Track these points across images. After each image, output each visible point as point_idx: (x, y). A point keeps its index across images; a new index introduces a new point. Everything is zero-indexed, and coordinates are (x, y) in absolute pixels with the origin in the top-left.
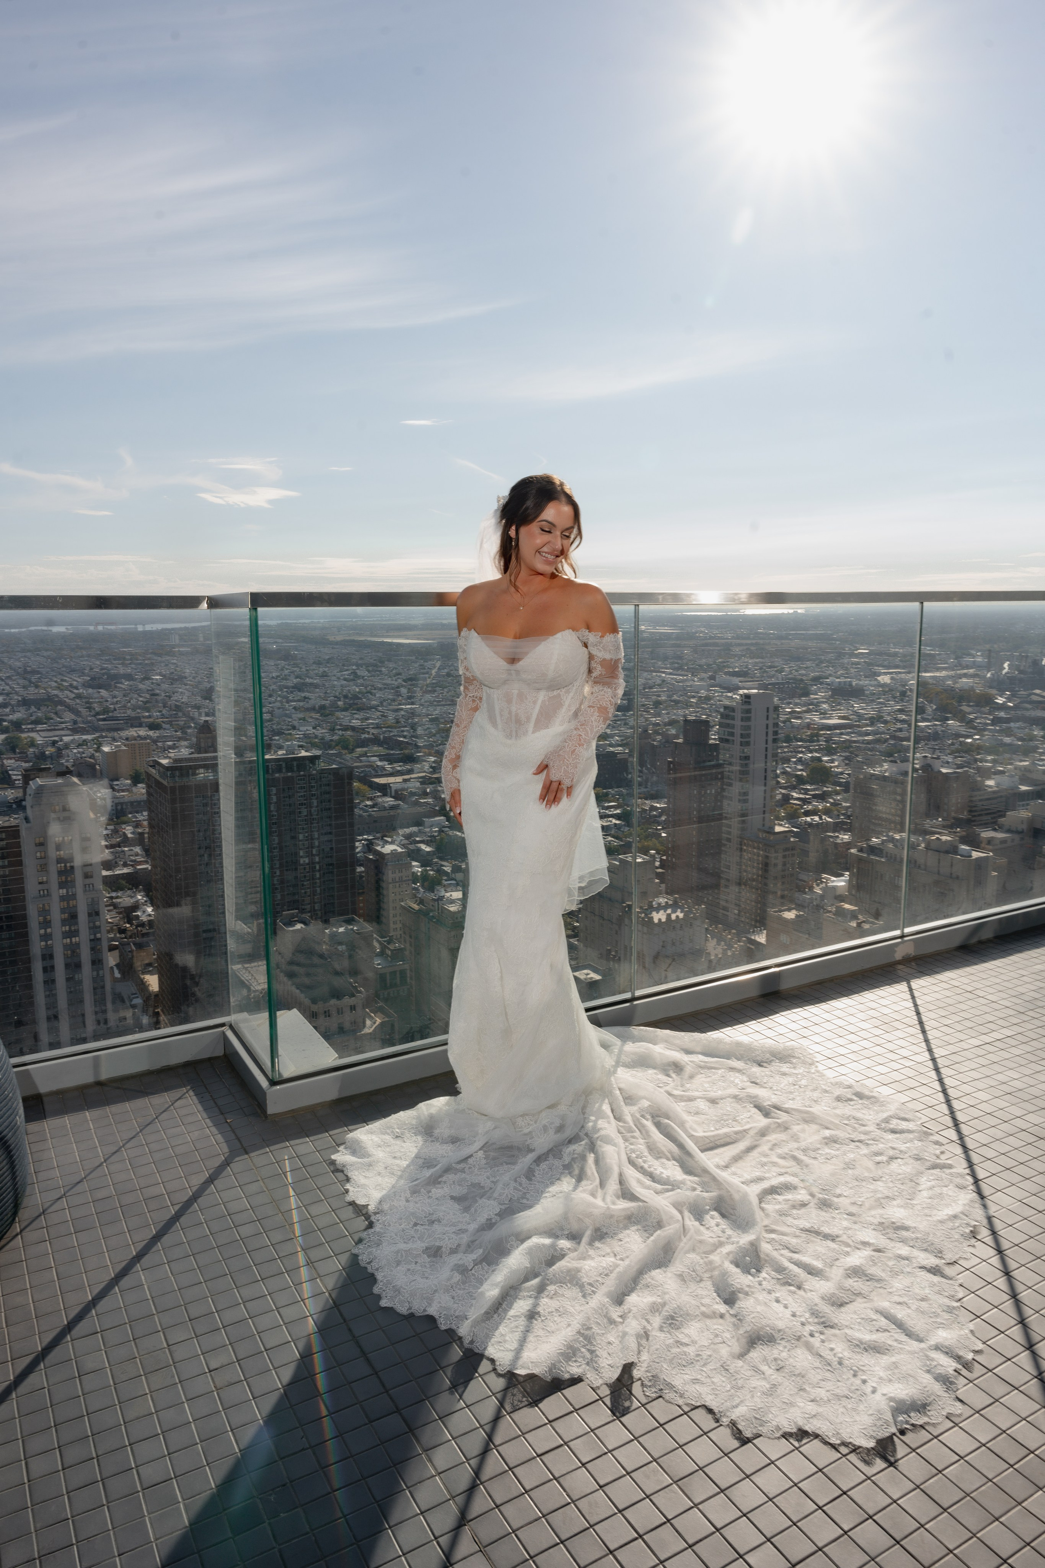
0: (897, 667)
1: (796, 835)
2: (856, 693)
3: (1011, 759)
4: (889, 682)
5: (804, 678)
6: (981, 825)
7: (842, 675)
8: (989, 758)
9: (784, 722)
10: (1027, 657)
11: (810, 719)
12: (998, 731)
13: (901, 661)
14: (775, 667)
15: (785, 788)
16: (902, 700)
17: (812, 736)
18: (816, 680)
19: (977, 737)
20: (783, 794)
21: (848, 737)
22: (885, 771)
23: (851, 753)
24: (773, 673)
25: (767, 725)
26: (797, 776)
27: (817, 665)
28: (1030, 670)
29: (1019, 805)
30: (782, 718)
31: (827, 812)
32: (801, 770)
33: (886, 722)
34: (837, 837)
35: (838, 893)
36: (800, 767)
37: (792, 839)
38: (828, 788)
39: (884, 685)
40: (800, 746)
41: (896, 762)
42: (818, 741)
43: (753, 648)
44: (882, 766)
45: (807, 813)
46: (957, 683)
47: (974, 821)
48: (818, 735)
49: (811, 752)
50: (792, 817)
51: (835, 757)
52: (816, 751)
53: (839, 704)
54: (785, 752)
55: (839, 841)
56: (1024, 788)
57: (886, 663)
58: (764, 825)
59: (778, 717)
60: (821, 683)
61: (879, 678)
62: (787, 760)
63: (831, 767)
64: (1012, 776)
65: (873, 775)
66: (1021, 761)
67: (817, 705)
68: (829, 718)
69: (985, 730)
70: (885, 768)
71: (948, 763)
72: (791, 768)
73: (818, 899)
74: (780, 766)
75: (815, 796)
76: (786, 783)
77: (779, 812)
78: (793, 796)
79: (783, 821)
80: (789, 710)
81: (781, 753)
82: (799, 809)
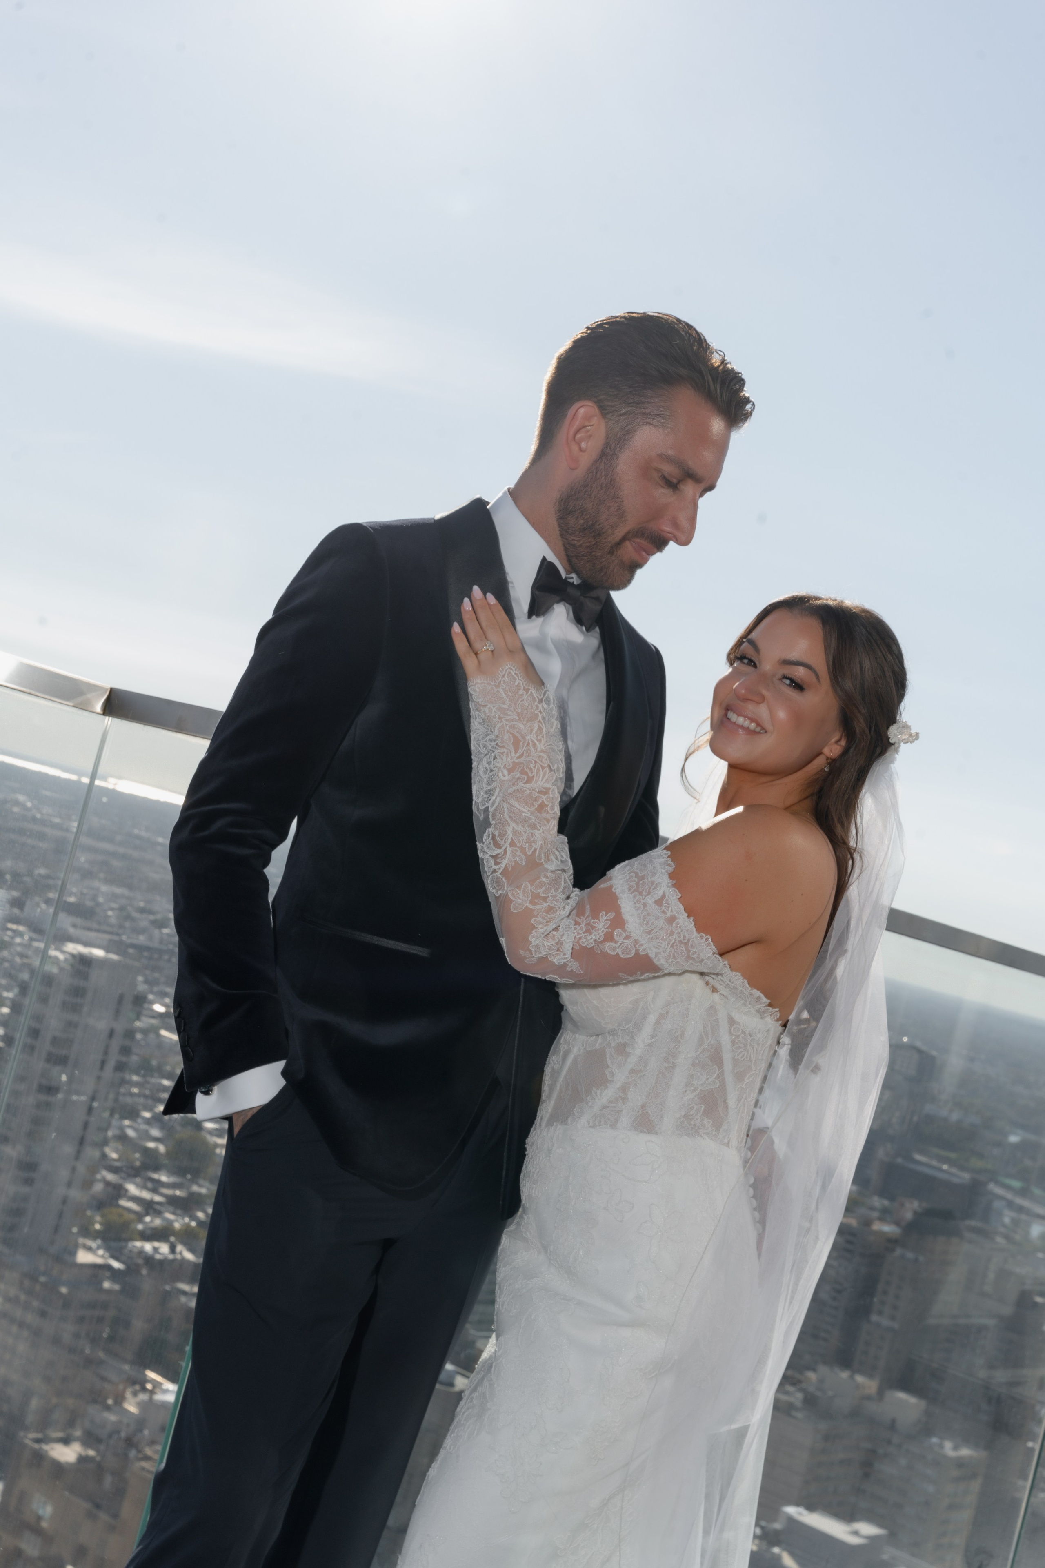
1: (116, 1275)
14: (151, 912)
15: (115, 1170)
20: (108, 1184)
24: (144, 924)
25: (112, 1032)
26: (146, 1150)
31: (188, 1238)
32: (155, 1139)
36: (155, 1132)
43: (116, 863)
45: (148, 1234)
50: (114, 1235)
54: (132, 1095)
58: (54, 1243)
59: (137, 1020)
62: (132, 1114)
72: (136, 1130)
73: (128, 1425)
74: (115, 1122)
75: (172, 1201)
76: (118, 1160)
77: (90, 1220)
78: (126, 1191)
79: (94, 1239)
80: (159, 1008)
81: (124, 1095)
82: (133, 1221)
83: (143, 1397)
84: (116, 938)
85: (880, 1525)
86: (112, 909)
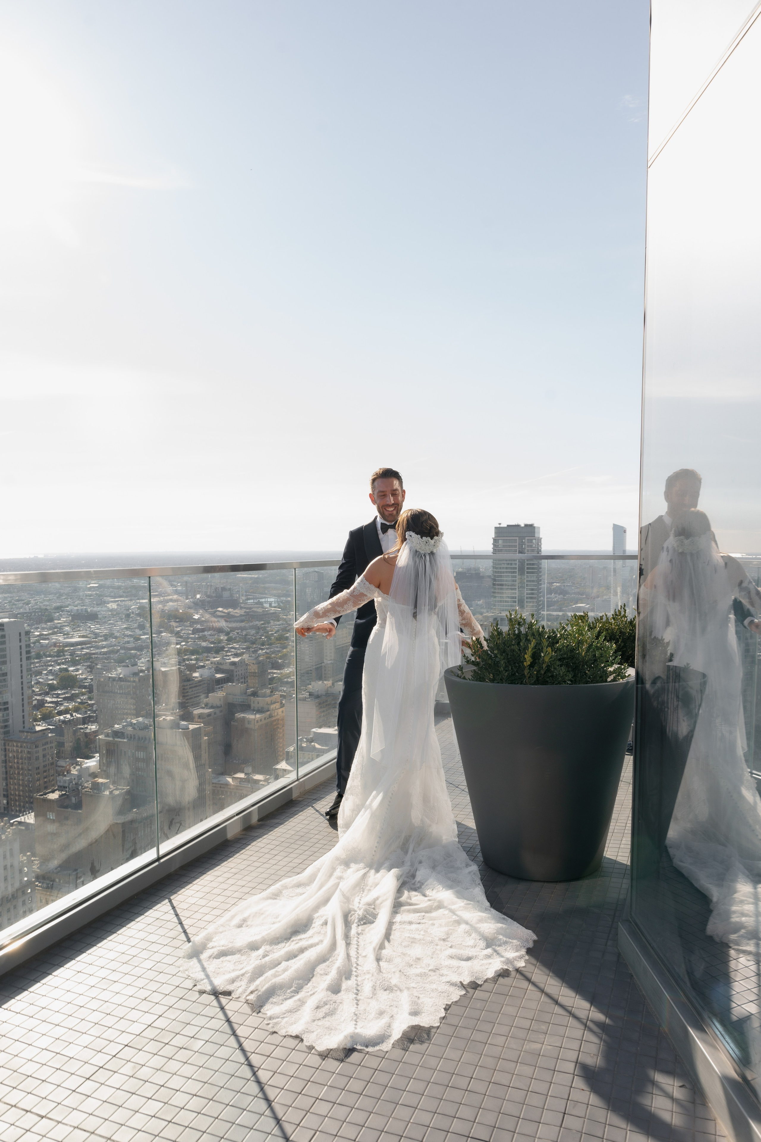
0: (121, 597)
1: (52, 731)
2: (93, 617)
3: (207, 657)
4: (116, 607)
5: (48, 608)
6: (192, 705)
7: (78, 605)
8: (193, 657)
9: (34, 643)
10: (211, 586)
11: (56, 639)
12: (198, 638)
13: (124, 592)
14: (22, 600)
15: (40, 695)
16: (128, 621)
17: (59, 652)
18: (59, 609)
19: (184, 643)
20: (38, 700)
21: (88, 651)
22: (120, 674)
23: (91, 662)
24: (21, 605)
25: (20, 647)
26: (49, 684)
27: (58, 598)
28: (214, 595)
29: (217, 688)
30: (32, 640)
31: (77, 710)
32: (52, 680)
33: (116, 637)
34: (86, 728)
35: (91, 772)
36: (51, 677)
37: (50, 735)
38: (75, 691)
39: (112, 610)
40: (50, 661)
41: (128, 666)
42: (64, 655)
44: (116, 670)
45: (60, 713)
46: (166, 606)
47: (188, 703)
48: (63, 651)
49: (59, 664)
50: (46, 718)
51: (79, 667)
52: (63, 663)
53: (79, 626)
54: (37, 667)
55: (88, 731)
56: (218, 676)
57: (112, 594)
58: (24, 727)
59: (29, 640)
60: (62, 611)
61: (108, 605)
62: (40, 673)
63: (77, 675)
64: (210, 669)
65: (110, 678)
66: (214, 658)
67: (60, 628)
68: (71, 638)
69: (188, 638)
70: (119, 671)
71: (165, 663)
72: (43, 679)
73: (75, 779)
74: (33, 679)
75: (65, 699)
76: (39, 691)
77: (36, 715)
78: (46, 700)
79: (40, 721)
80: (37, 633)
81: (34, 668)
82: (53, 710)
83: (78, 768)
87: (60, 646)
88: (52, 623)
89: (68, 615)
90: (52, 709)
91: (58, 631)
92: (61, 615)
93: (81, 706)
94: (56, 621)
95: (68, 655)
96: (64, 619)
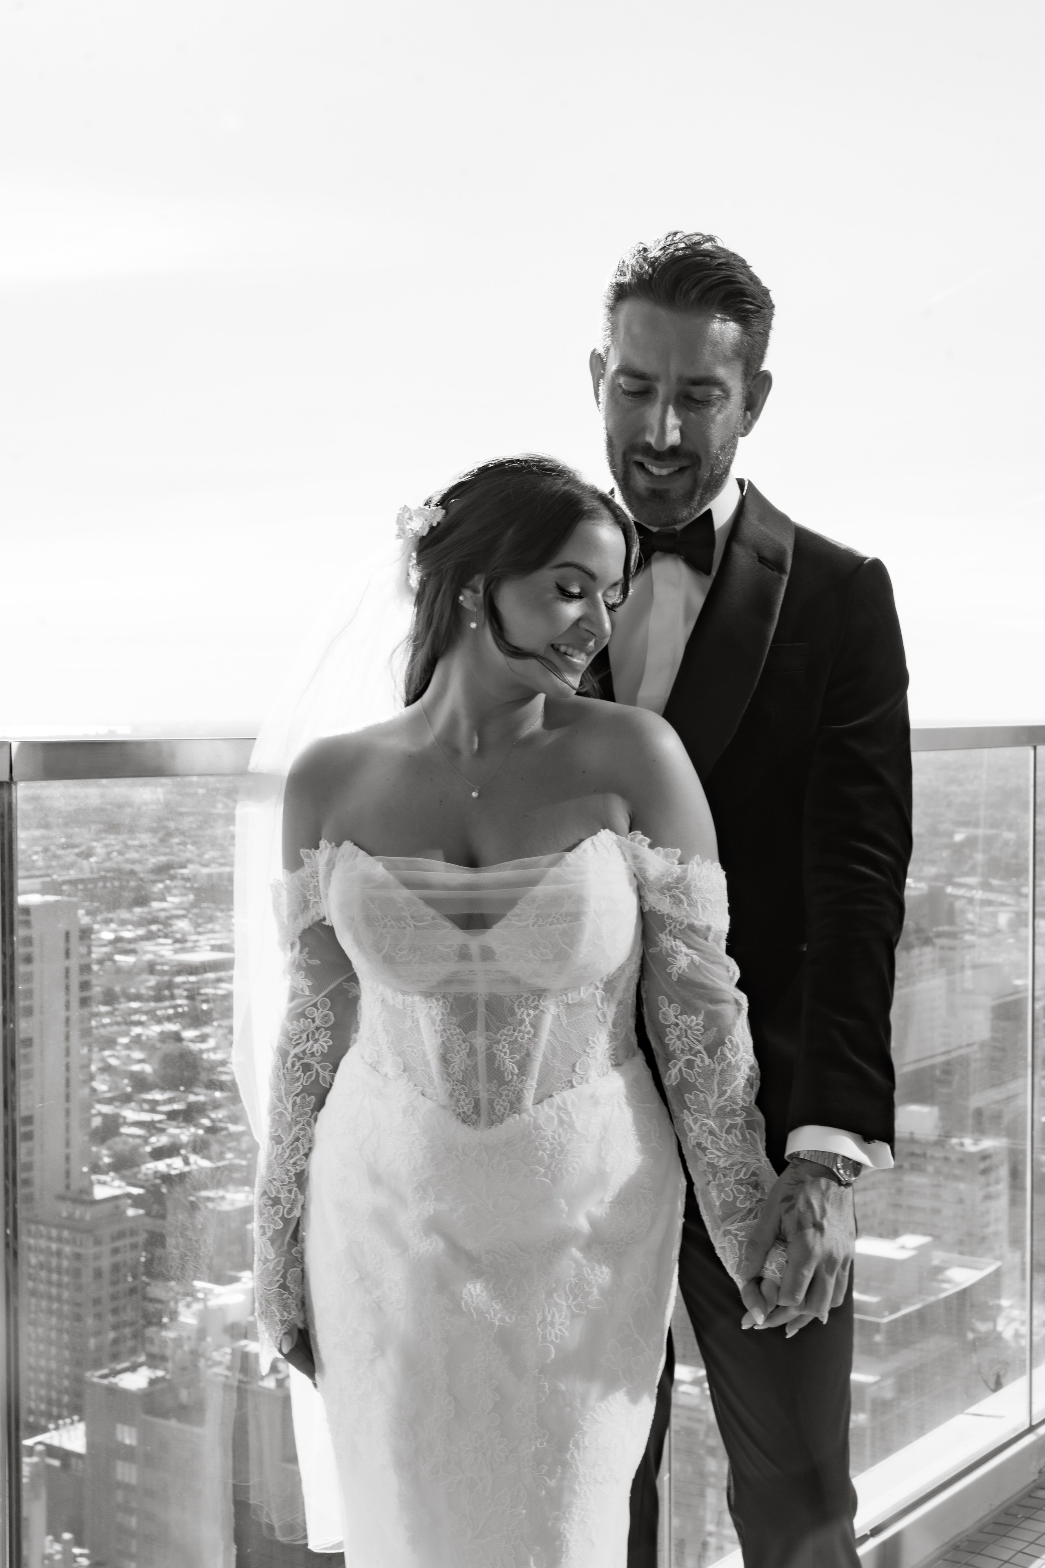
1: (137, 1201)
5: (137, 868)
7: (212, 861)
9: (100, 962)
11: (155, 953)
14: (75, 846)
15: (109, 1101)
17: (159, 988)
18: (163, 870)
20: (105, 1116)
24: (71, 858)
25: (67, 971)
26: (132, 1074)
27: (162, 841)
30: (97, 953)
31: (200, 1147)
32: (140, 1062)
34: (223, 1198)
35: (231, 1318)
36: (137, 1055)
37: (131, 1212)
38: (199, 1096)
40: (136, 1011)
42: (172, 997)
45: (159, 1154)
48: (170, 986)
49: (159, 1021)
50: (125, 1164)
51: (207, 1030)
52: (169, 1019)
53: (211, 919)
54: (104, 1025)
55: (225, 1207)
58: (68, 1187)
59: (89, 953)
60: (173, 878)
62: (110, 1043)
63: (201, 1051)
67: (166, 922)
68: (192, 950)
72: (117, 1057)
73: (189, 1338)
74: (95, 1056)
75: (172, 1116)
76: (109, 1091)
77: (99, 1158)
78: (125, 1118)
79: (106, 1173)
80: (107, 935)
81: (97, 1027)
82: (139, 1146)
83: (197, 1307)
84: (48, 879)
85: (925, 1234)
86: (36, 853)
87: (164, 973)
88: (146, 909)
89: (185, 888)
90: (138, 1141)
91: (159, 930)
92: (168, 889)
93: (210, 1137)
94: (156, 905)
95: (181, 997)
96: (176, 900)
